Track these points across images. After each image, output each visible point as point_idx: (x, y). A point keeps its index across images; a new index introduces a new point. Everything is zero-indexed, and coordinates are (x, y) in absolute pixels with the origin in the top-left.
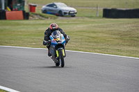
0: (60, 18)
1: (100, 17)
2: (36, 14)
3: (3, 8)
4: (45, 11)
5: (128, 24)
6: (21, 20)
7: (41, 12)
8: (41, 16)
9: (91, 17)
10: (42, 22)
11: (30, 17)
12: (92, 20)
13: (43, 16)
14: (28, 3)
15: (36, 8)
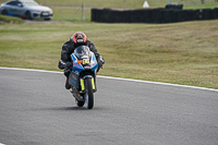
0: (28, 22)
1: (86, 21)
4: (4, 12)
5: (128, 31)
9: (73, 21)
12: (76, 25)
13: (2, 20)
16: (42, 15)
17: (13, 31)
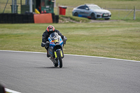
0: (93, 21)
1: (137, 20)
2: (67, 17)
3: (31, 11)
4: (76, 14)
6: (50, 23)
7: (71, 15)
8: (71, 19)
10: (73, 25)
11: (60, 21)
13: (74, 20)
14: (57, 5)
15: (67, 10)
16: (103, 16)
17: (82, 28)
